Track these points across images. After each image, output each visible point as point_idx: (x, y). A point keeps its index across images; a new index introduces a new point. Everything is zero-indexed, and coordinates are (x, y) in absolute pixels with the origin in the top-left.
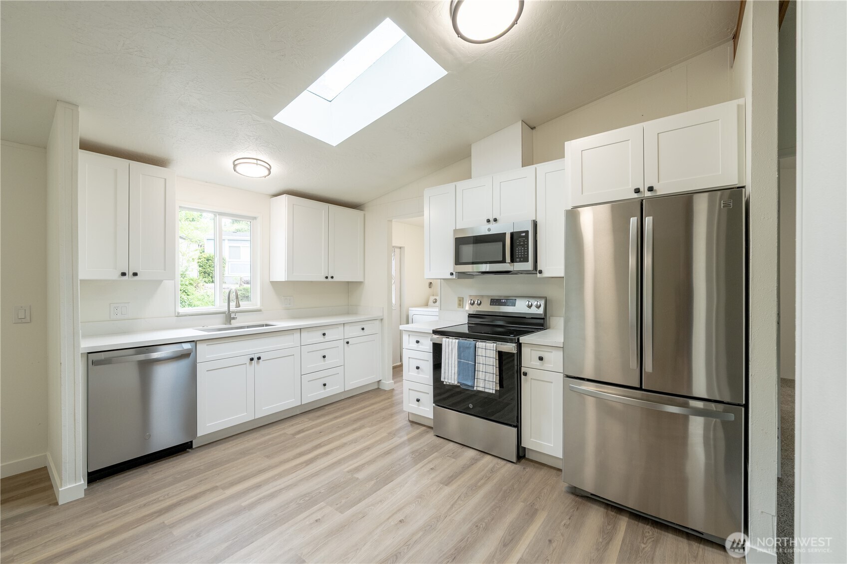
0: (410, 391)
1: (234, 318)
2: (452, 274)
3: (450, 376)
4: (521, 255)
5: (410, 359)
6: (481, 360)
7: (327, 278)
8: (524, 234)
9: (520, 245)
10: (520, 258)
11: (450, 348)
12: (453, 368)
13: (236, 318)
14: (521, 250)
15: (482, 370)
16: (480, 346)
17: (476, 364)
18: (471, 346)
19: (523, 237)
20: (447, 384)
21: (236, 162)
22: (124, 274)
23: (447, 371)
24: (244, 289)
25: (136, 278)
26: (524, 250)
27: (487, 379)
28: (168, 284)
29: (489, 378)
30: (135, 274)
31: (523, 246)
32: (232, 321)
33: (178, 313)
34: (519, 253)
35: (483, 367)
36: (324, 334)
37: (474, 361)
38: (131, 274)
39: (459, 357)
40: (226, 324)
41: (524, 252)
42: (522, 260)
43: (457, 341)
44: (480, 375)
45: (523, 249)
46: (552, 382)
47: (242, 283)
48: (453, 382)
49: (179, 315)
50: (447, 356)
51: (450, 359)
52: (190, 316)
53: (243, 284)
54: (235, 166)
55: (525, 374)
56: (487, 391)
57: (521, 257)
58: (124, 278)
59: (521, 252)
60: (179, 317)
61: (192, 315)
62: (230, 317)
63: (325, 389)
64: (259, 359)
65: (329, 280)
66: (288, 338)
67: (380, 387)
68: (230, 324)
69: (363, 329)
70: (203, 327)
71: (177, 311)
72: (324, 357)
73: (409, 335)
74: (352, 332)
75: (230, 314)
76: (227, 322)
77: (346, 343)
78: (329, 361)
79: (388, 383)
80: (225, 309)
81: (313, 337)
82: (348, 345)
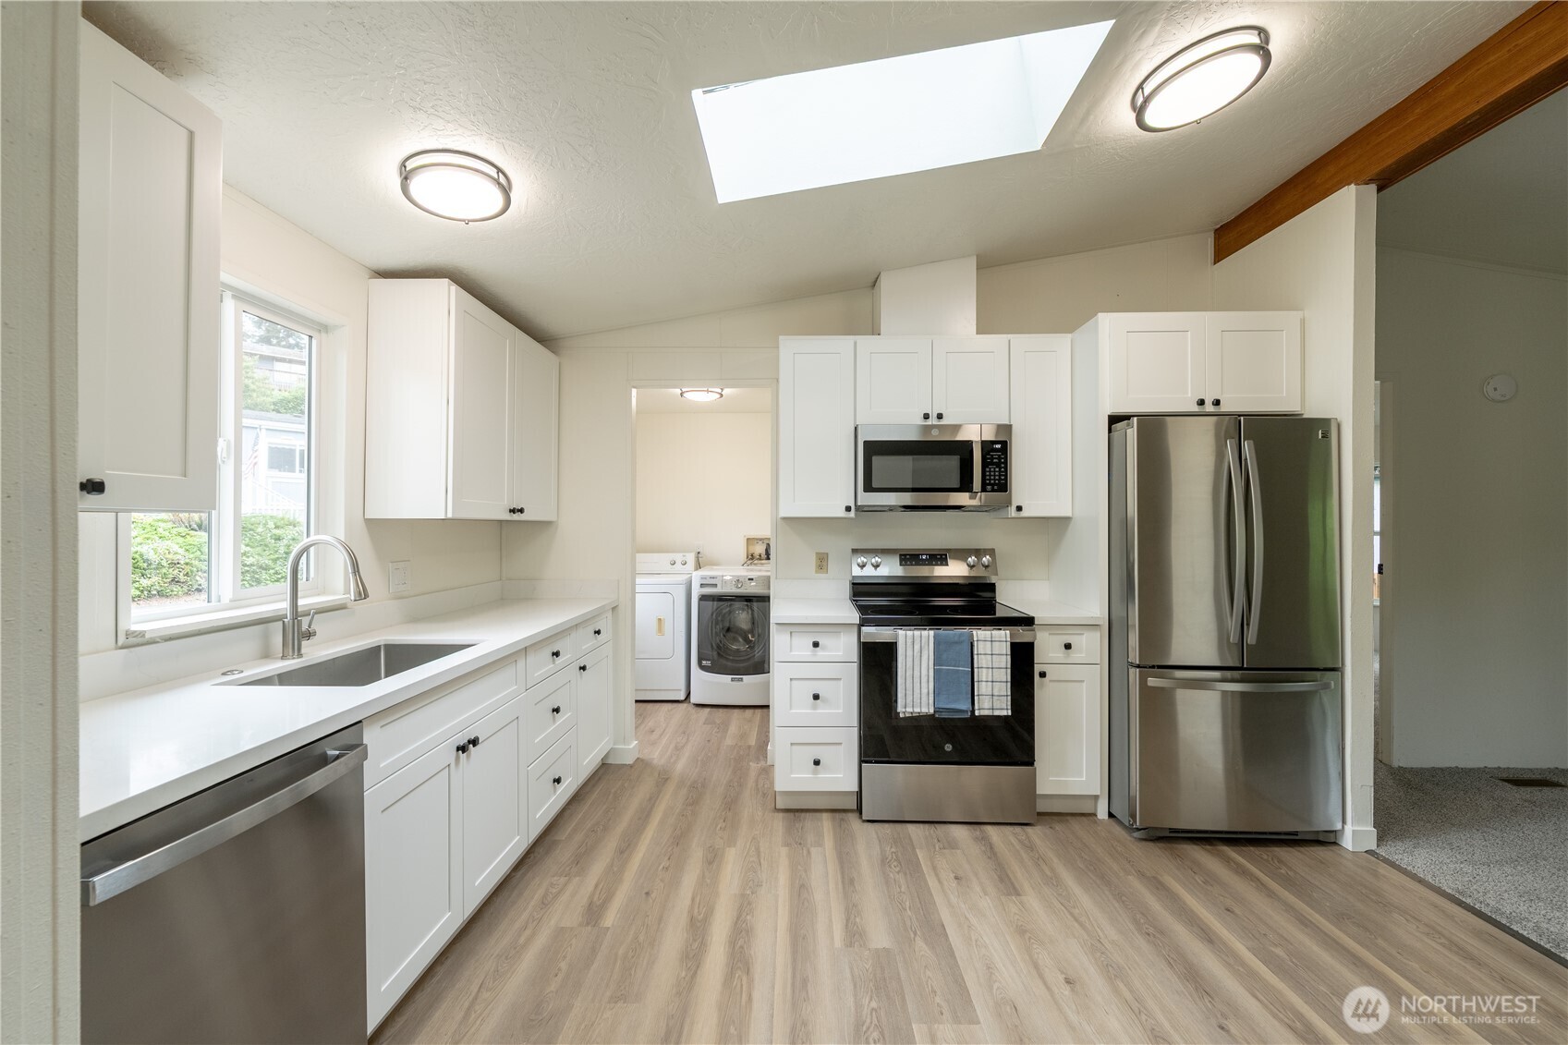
0: (794, 747)
1: (309, 635)
2: (848, 509)
3: (917, 701)
4: (995, 480)
5: (794, 682)
6: (984, 661)
7: (513, 511)
8: (998, 446)
9: (993, 464)
10: (993, 485)
11: (917, 647)
12: (924, 684)
13: (315, 633)
14: (995, 471)
15: (987, 678)
16: (981, 637)
17: (976, 670)
18: (962, 639)
19: (997, 450)
20: (907, 715)
21: (410, 165)
23: (909, 693)
26: (1000, 471)
27: (996, 693)
29: (1000, 690)
31: (998, 465)
32: (306, 645)
33: (128, 634)
34: (990, 475)
35: (987, 674)
36: (556, 654)
37: (970, 666)
39: (938, 661)
40: (284, 657)
41: (1000, 476)
42: (996, 487)
43: (932, 633)
44: (982, 688)
45: (997, 469)
46: (1082, 681)
48: (925, 710)
49: (137, 641)
50: (909, 663)
51: (917, 669)
52: (166, 640)
54: (406, 177)
55: (1043, 675)
56: (997, 713)
57: (995, 484)
59: (995, 475)
60: (132, 649)
61: (170, 639)
62: (298, 633)
63: (555, 791)
64: (474, 742)
65: (516, 517)
66: (507, 674)
67: (610, 761)
68: (300, 655)
69: (598, 632)
70: (223, 674)
71: (123, 627)
72: (557, 710)
73: (791, 633)
74: (584, 641)
75: (298, 621)
76: (291, 650)
77: (578, 668)
78: (561, 718)
79: (630, 750)
80: (283, 606)
81: (540, 665)
82: (581, 674)
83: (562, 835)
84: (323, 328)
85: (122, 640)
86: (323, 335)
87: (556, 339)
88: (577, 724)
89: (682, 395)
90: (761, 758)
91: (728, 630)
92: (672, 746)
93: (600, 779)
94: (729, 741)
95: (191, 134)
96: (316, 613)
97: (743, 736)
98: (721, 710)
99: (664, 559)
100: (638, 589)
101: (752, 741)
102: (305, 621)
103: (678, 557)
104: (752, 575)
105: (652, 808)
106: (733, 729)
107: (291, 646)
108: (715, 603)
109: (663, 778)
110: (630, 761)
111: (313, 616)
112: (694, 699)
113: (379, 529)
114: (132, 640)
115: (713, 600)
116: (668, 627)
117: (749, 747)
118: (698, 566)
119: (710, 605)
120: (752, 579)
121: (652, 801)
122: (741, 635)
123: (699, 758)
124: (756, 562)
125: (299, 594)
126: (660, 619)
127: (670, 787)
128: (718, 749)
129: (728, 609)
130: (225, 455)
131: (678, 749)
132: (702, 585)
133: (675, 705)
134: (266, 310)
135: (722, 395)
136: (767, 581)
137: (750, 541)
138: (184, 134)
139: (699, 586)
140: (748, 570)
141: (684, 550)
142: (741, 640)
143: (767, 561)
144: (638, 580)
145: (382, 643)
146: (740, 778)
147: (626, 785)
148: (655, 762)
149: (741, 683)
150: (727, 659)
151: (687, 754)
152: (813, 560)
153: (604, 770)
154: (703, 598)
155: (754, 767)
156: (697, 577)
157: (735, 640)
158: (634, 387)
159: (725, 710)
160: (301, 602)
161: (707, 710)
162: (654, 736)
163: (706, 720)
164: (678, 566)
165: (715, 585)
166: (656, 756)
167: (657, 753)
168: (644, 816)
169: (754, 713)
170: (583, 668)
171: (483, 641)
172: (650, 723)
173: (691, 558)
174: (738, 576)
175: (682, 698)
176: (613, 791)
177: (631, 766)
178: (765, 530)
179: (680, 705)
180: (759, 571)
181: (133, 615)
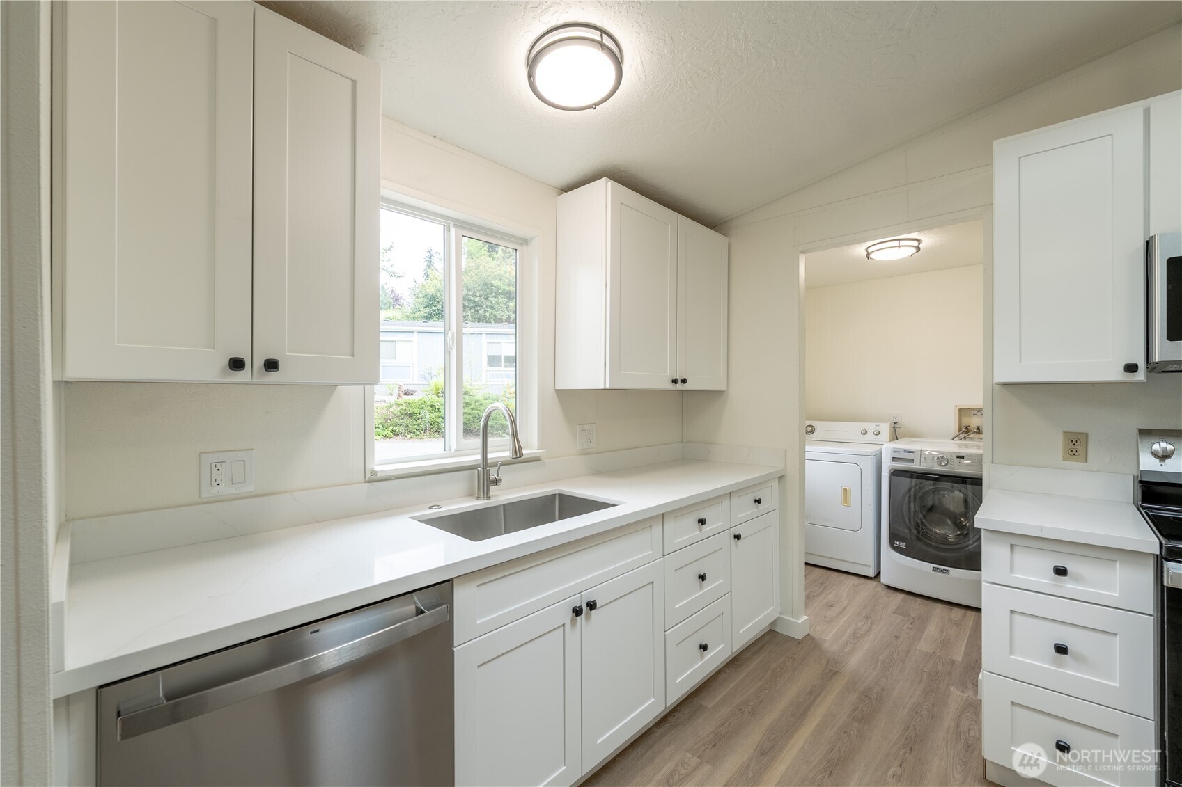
1: (496, 482)
2: (1133, 368)
5: (1016, 617)
7: (675, 381)
13: (500, 481)
22: (237, 364)
24: (405, 403)
25: (273, 377)
28: (348, 395)
30: (271, 365)
32: (493, 490)
33: (373, 473)
36: (702, 522)
38: (259, 363)
40: (478, 498)
47: (401, 394)
49: (374, 479)
53: (403, 396)
58: (240, 376)
60: (373, 484)
61: (403, 477)
62: (487, 482)
63: (702, 657)
64: (592, 606)
65: (679, 386)
66: (641, 538)
67: (778, 629)
68: (489, 497)
69: (758, 501)
70: (431, 508)
71: (369, 466)
72: (703, 577)
73: (1012, 546)
74: (743, 510)
75: (487, 470)
76: (482, 493)
77: (732, 537)
78: (708, 586)
79: (799, 623)
80: (478, 457)
81: (683, 532)
82: (736, 542)
83: (711, 701)
84: (525, 242)
85: (368, 476)
86: (525, 247)
87: (726, 222)
88: (731, 592)
89: (868, 256)
90: (969, 685)
91: (931, 509)
92: (850, 631)
93: (763, 646)
94: (924, 646)
95: (354, 82)
96: (501, 465)
97: (945, 644)
98: (919, 600)
99: (852, 430)
100: (808, 455)
101: (958, 655)
102: (493, 471)
103: (871, 427)
104: (963, 451)
105: (809, 706)
106: (932, 630)
107: (482, 490)
108: (914, 480)
109: (831, 671)
110: (799, 636)
111: (499, 468)
112: (885, 579)
113: (566, 397)
114: (374, 477)
115: (911, 477)
116: (854, 497)
117: (953, 662)
118: (895, 436)
119: (906, 482)
120: (963, 457)
121: (814, 695)
122: (950, 518)
123: (880, 658)
124: (972, 436)
125: (488, 449)
126: (845, 490)
127: (837, 687)
128: (908, 652)
129: (931, 487)
130: (451, 343)
131: (857, 637)
132: (894, 459)
133: (863, 580)
134: (487, 235)
135: (918, 249)
136: (978, 460)
137: (962, 412)
138: (349, 83)
139: (890, 459)
140: (960, 446)
141: (878, 419)
142: (949, 522)
143: (978, 436)
144: (807, 448)
145: (557, 492)
146: (933, 706)
147: (788, 664)
148: (826, 645)
149: (946, 575)
150: (927, 545)
151: (866, 645)
152: (1059, 442)
153: (770, 638)
154: (895, 473)
155: (956, 696)
156: (888, 449)
157: (940, 523)
158: (803, 252)
159: (924, 601)
160: (489, 456)
161: (901, 596)
162: (831, 613)
163: (898, 608)
164: (870, 436)
165: (912, 461)
166: (830, 637)
167: (831, 635)
168: (799, 713)
169: (965, 616)
170: (738, 537)
171: (625, 503)
172: (831, 596)
173: (885, 429)
174: (943, 453)
175: (871, 573)
176: (772, 666)
177: (799, 642)
178: (976, 401)
179: (869, 581)
180: (970, 448)
181: (375, 459)
